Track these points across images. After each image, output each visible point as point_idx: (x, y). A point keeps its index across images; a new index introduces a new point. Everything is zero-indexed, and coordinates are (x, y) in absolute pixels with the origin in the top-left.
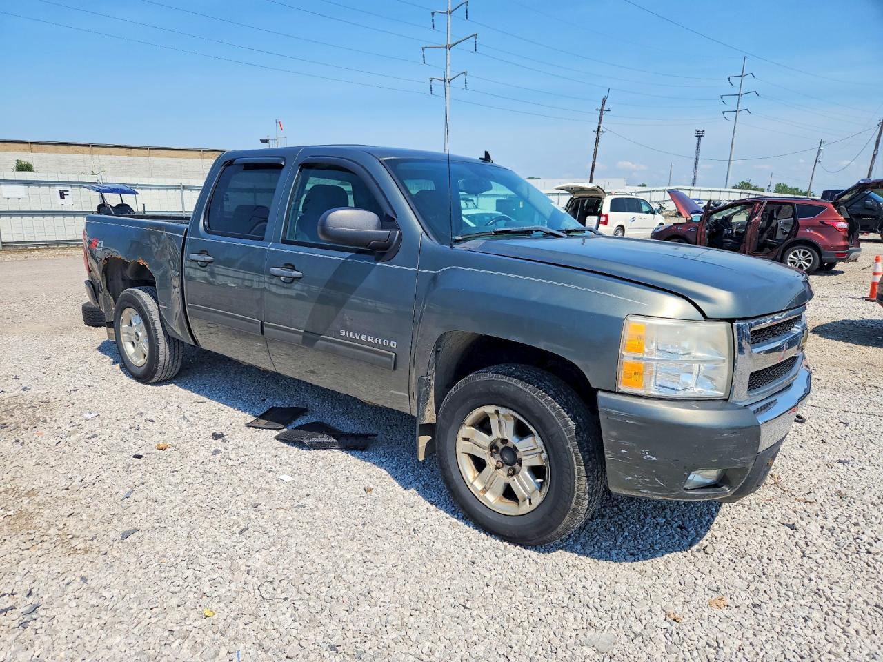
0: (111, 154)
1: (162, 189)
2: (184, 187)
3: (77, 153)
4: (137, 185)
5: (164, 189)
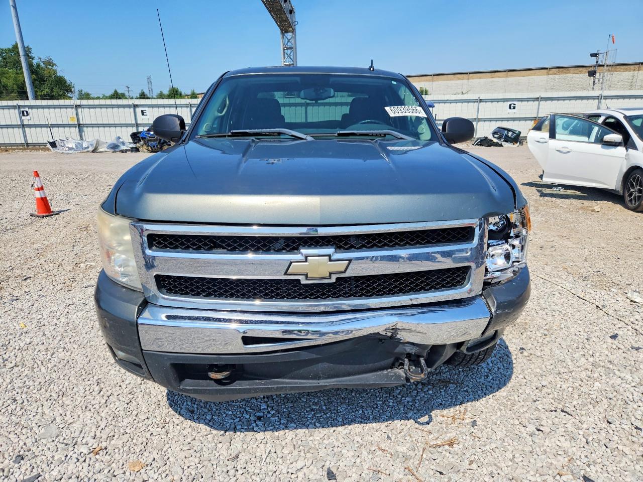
0: (480, 78)
1: (458, 102)
2: (481, 100)
3: (459, 79)
4: (448, 100)
5: (460, 102)
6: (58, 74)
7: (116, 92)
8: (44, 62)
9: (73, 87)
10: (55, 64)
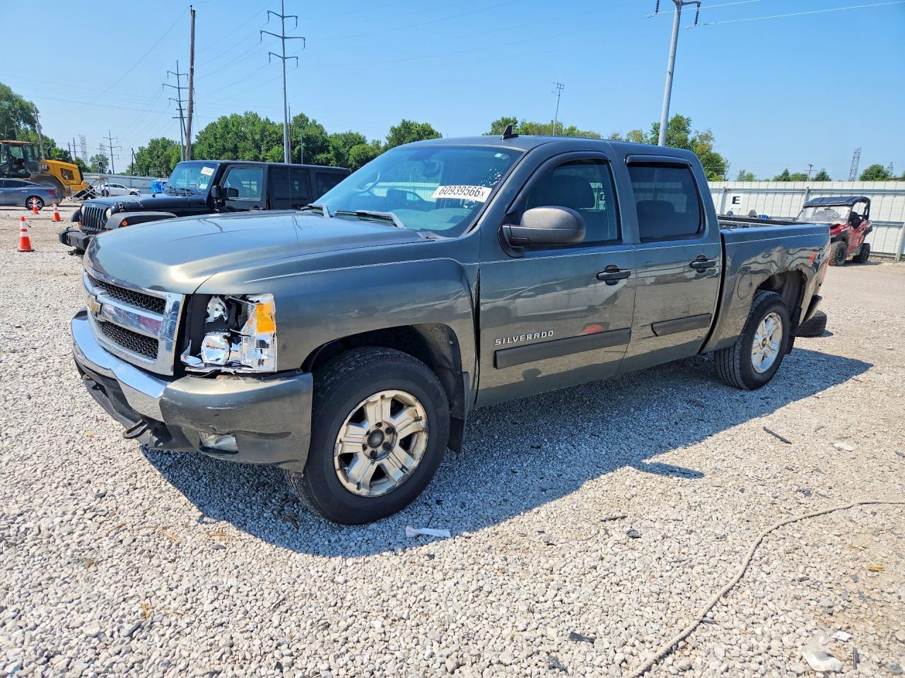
6: (712, 151)
7: (786, 173)
8: (700, 137)
9: (728, 166)
10: (712, 139)
